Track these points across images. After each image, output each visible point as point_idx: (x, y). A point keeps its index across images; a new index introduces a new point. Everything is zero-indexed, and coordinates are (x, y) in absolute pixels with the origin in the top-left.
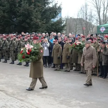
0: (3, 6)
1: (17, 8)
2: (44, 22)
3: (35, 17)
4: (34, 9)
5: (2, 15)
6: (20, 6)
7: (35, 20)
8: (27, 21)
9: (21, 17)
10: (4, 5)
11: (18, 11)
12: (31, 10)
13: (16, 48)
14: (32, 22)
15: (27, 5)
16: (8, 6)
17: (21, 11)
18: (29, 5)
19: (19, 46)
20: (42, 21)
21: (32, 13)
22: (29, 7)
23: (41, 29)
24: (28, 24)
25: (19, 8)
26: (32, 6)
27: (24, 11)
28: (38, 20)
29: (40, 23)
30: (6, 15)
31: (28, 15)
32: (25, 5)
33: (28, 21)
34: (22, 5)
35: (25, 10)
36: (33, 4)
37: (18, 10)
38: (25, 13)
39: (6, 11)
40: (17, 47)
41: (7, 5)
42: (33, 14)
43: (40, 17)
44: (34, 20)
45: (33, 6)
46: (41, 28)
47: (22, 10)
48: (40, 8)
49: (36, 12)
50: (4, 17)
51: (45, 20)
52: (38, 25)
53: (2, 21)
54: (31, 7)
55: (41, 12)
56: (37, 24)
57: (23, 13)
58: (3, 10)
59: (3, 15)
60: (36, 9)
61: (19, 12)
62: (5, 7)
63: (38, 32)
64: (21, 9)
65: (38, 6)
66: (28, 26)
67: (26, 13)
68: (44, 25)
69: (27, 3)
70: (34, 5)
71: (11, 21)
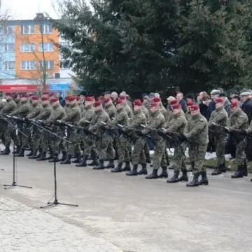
0: (138, 15)
1: (178, 18)
3: (231, 45)
4: (227, 20)
5: (136, 39)
6: (186, 12)
7: (229, 52)
8: (205, 55)
9: (190, 44)
10: (140, 11)
11: (181, 29)
12: (216, 25)
14: (221, 60)
15: (206, 8)
16: (151, 13)
17: (189, 27)
18: (213, 11)
20: (250, 54)
21: (219, 32)
22: (212, 16)
23: (247, 77)
24: (210, 63)
25: (184, 18)
26: (222, 12)
27: (197, 28)
28: (238, 54)
29: (243, 60)
30: (146, 39)
31: (207, 39)
32: (200, 10)
33: (209, 55)
34: (192, 11)
35: (199, 24)
36: (223, 7)
37: (180, 26)
38: (202, 34)
39: (146, 29)
41: (148, 10)
42: (222, 35)
43: (244, 42)
44: (226, 52)
45: (225, 13)
46: (246, 74)
47: (192, 25)
48: (242, 18)
49: (234, 28)
50: (141, 44)
52: (238, 67)
53: (135, 57)
54: (218, 16)
55: (246, 28)
56: (235, 65)
57: (193, 32)
58: (138, 25)
59: (139, 40)
60: (232, 21)
61: (182, 32)
62: (143, 18)
63: (238, 86)
64: (190, 21)
65: (239, 12)
66: (209, 70)
69: (205, 4)
70: (228, 10)
71: (159, 55)
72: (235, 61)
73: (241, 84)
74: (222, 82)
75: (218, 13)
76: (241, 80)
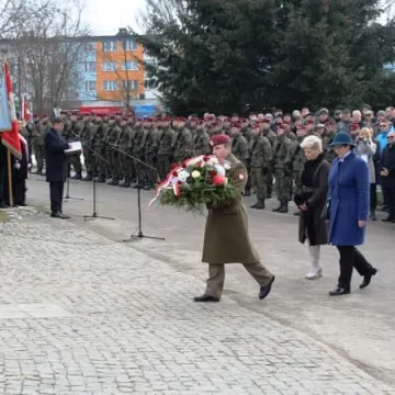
0: (231, 28)
1: (273, 31)
2: (361, 75)
3: (331, 61)
4: (329, 33)
5: (228, 54)
6: (283, 24)
7: (331, 68)
8: (304, 73)
9: (287, 60)
10: (233, 23)
11: (277, 43)
12: (317, 39)
13: (271, 158)
14: (322, 77)
15: (306, 20)
16: (244, 26)
17: (286, 42)
19: (280, 153)
20: (354, 70)
21: (320, 47)
22: (312, 29)
23: (350, 96)
24: (310, 81)
25: (280, 31)
26: (322, 25)
27: (296, 42)
28: (341, 71)
29: (346, 77)
30: (239, 55)
31: (307, 54)
32: (299, 22)
33: (308, 72)
35: (298, 38)
36: (324, 19)
37: (277, 40)
38: (300, 50)
39: (239, 44)
40: (275, 157)
41: (242, 23)
42: (324, 50)
43: (348, 58)
44: (327, 68)
45: (326, 26)
46: (350, 93)
47: (290, 40)
49: (336, 42)
50: (232, 60)
51: (362, 68)
52: (341, 85)
53: (226, 75)
54: (318, 29)
55: (349, 42)
56: (338, 82)
57: (291, 47)
58: (230, 40)
60: (334, 34)
61: (279, 47)
62: (236, 32)
64: (287, 35)
65: (341, 24)
66: (308, 89)
67: (302, 47)
68: (359, 83)
69: (304, 16)
70: (329, 22)
71: (254, 73)
72: (337, 78)
73: (344, 104)
74: (323, 102)
75: (319, 25)
76: (344, 99)
